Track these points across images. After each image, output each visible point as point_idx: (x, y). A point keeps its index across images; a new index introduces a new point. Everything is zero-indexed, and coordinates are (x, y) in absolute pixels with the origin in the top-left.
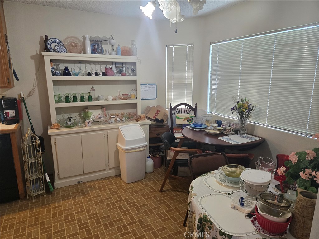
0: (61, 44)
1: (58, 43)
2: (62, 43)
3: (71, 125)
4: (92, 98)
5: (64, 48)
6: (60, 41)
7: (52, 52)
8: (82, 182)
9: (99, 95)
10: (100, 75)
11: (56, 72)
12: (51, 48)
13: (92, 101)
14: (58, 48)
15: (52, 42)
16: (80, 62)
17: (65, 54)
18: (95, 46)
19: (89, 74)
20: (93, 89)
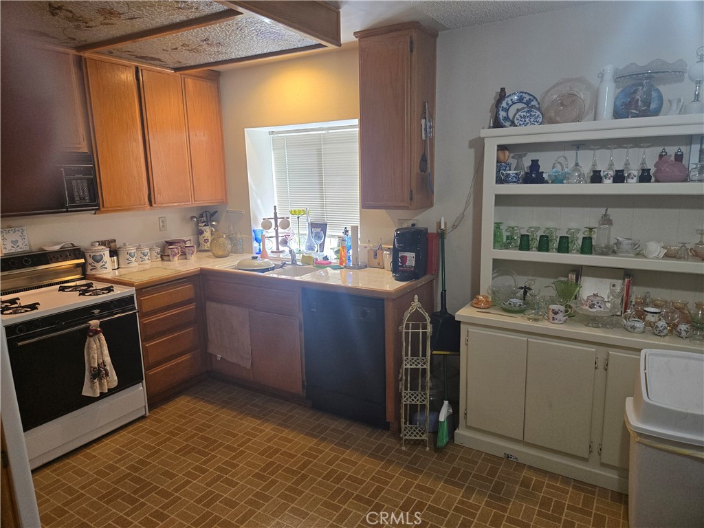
0: (534, 103)
1: (527, 103)
2: (537, 100)
3: (515, 306)
4: (591, 246)
5: (538, 113)
6: (532, 98)
7: (505, 127)
8: (516, 459)
9: (620, 239)
10: (630, 180)
11: (508, 175)
12: (507, 119)
13: (591, 253)
14: (522, 114)
15: (514, 103)
16: (578, 145)
17: (537, 128)
18: (635, 92)
19: (596, 178)
20: (606, 220)
